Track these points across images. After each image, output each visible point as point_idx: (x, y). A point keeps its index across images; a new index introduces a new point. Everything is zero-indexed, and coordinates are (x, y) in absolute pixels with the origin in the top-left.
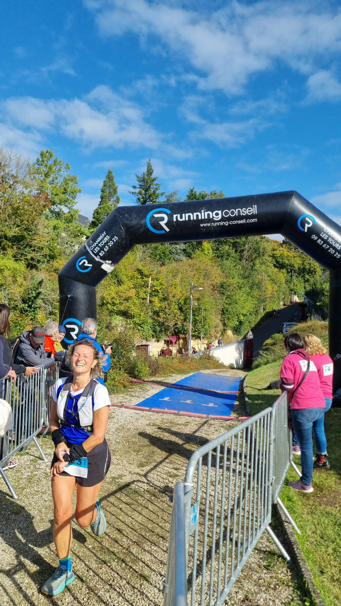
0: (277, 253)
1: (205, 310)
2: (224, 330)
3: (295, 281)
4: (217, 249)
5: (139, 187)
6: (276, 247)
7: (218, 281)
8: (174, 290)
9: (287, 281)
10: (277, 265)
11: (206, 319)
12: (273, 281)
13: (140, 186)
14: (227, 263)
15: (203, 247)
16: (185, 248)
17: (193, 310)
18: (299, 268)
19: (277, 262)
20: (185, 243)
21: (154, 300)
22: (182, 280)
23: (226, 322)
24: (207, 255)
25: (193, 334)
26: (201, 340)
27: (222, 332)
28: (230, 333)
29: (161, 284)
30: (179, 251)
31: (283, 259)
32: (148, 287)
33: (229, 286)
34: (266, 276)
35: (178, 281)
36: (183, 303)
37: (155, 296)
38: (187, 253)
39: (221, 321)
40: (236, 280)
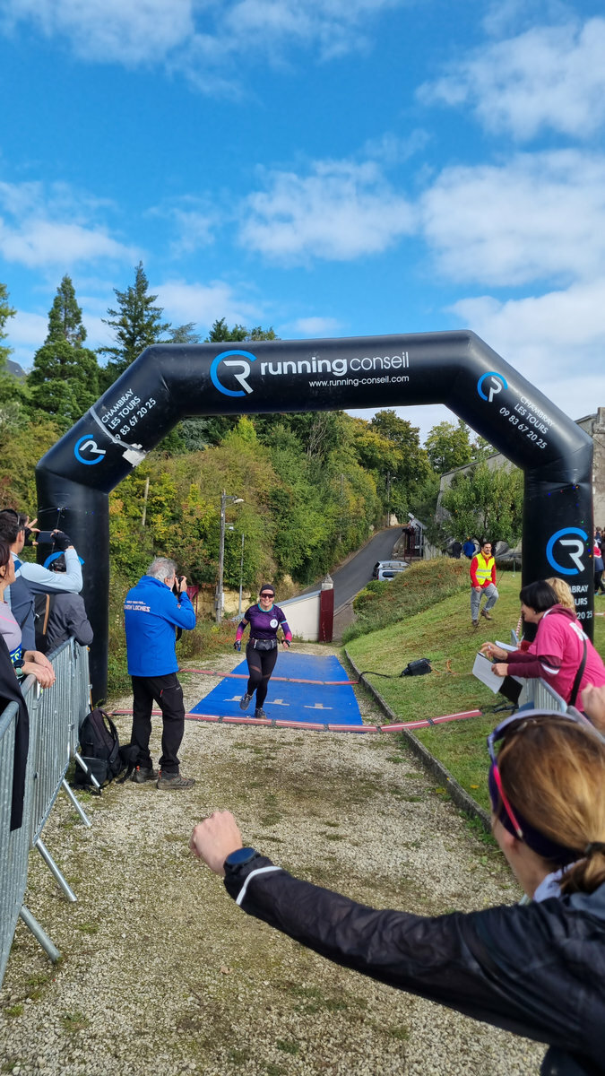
0: (364, 440)
1: (247, 538)
2: (279, 574)
3: (393, 489)
4: (264, 431)
5: (121, 312)
6: (361, 430)
7: (267, 487)
8: (192, 503)
9: (379, 490)
10: (364, 462)
11: (248, 555)
12: (357, 488)
13: (124, 310)
14: (284, 455)
15: (239, 426)
16: (205, 426)
17: (225, 539)
18: (399, 468)
19: (364, 456)
20: (206, 419)
21: (154, 520)
22: (204, 485)
23: (282, 559)
24: (247, 441)
25: (226, 581)
26: (238, 592)
27: (275, 578)
28: (288, 579)
29: (168, 492)
30: (196, 433)
31: (373, 452)
32: (143, 496)
33: (286, 497)
34: (345, 479)
35: (196, 486)
36: (207, 524)
37: (158, 512)
38: (210, 436)
39: (273, 558)
40: (300, 487)
